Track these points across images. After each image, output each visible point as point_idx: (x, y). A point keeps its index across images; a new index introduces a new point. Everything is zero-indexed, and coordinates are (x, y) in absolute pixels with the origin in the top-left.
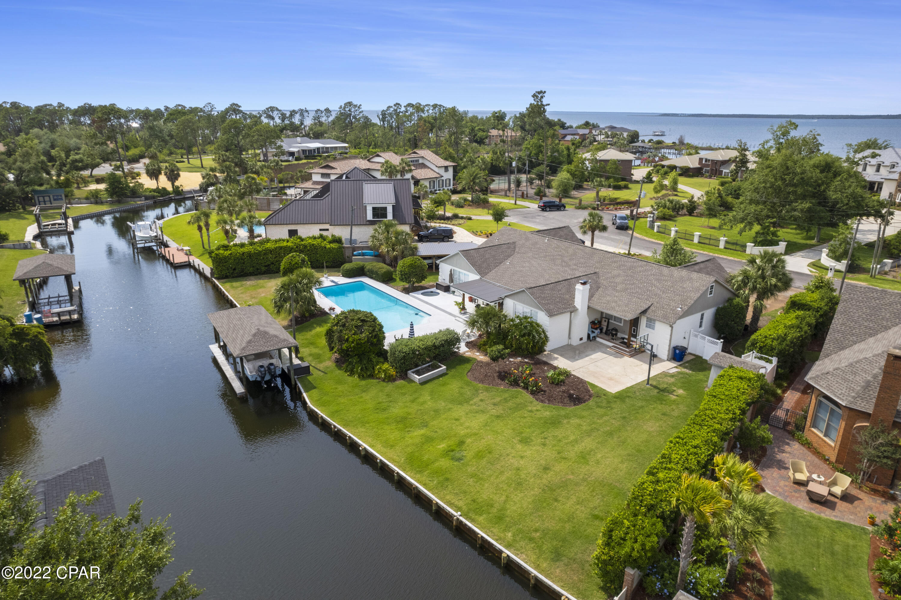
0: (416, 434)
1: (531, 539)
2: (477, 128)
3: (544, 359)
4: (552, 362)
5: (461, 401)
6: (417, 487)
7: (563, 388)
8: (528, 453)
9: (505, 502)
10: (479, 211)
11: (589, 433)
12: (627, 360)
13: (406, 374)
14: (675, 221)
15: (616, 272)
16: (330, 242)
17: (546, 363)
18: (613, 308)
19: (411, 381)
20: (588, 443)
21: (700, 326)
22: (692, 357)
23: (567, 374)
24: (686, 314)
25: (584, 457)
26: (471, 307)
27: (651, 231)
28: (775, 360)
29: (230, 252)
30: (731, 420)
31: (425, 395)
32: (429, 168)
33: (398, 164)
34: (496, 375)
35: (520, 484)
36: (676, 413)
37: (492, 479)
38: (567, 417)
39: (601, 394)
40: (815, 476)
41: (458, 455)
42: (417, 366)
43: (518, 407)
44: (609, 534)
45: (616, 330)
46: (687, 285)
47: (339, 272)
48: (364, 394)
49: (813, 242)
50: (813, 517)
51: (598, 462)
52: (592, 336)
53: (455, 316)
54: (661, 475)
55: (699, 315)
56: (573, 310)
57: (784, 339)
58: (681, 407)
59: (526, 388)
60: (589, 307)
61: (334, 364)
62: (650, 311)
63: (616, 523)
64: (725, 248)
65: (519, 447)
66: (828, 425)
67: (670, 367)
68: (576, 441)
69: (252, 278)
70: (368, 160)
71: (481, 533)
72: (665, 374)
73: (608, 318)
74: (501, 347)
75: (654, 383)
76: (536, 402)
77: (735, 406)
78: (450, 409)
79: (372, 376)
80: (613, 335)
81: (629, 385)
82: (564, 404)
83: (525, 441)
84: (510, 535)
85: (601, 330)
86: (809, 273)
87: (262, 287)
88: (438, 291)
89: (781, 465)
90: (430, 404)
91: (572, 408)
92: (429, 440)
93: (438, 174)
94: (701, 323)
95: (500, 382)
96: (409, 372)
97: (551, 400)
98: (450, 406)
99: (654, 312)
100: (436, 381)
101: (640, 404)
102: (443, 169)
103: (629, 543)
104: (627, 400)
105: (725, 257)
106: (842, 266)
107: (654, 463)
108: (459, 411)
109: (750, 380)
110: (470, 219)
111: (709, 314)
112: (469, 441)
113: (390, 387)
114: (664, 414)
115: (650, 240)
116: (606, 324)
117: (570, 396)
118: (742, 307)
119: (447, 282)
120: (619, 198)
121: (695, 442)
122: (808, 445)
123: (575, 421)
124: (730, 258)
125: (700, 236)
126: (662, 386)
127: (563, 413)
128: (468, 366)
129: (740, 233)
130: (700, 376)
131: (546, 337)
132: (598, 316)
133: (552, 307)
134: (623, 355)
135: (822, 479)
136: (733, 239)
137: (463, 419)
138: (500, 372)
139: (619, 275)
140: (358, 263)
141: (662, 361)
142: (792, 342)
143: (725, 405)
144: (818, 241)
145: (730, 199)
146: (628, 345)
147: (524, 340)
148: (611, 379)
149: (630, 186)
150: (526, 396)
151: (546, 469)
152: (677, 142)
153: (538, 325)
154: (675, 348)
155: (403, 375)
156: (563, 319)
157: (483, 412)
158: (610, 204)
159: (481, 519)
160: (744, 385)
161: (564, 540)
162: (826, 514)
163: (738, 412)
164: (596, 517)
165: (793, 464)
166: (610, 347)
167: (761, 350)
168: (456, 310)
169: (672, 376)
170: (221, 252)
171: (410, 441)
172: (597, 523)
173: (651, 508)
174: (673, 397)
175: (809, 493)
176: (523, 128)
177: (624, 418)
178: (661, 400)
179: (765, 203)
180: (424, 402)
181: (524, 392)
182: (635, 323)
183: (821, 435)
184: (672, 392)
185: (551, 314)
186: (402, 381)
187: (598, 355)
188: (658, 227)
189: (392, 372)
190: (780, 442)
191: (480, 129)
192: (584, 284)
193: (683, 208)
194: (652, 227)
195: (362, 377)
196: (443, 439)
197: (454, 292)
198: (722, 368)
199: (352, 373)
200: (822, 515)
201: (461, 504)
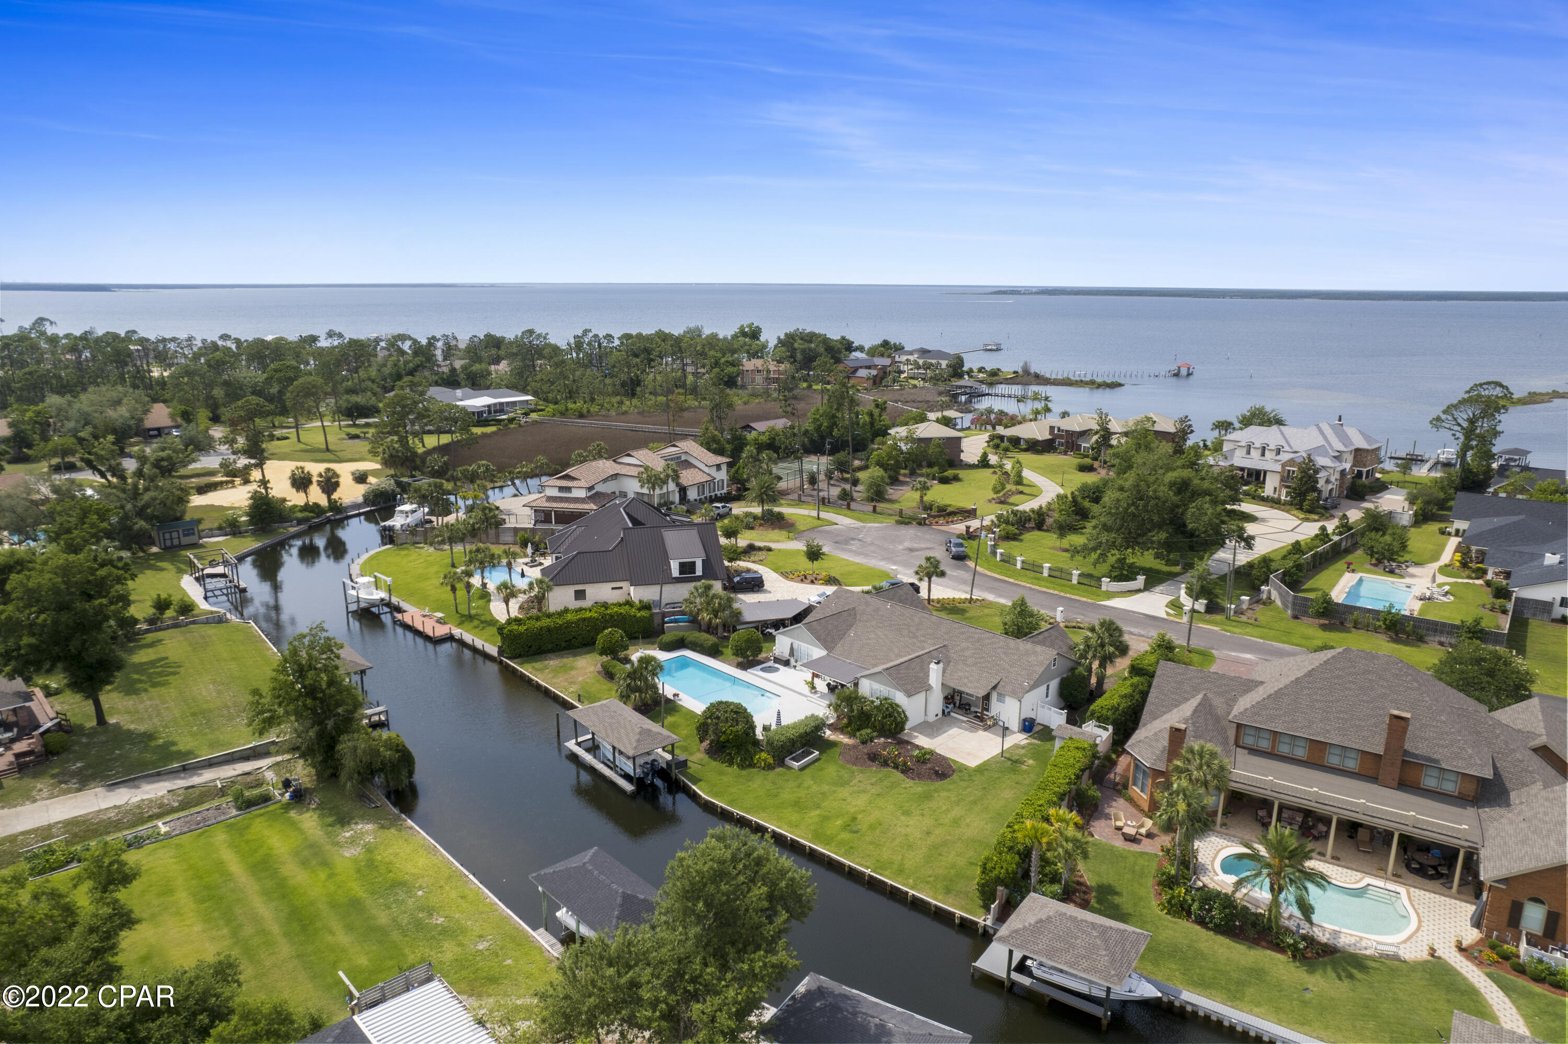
0: (812, 814)
1: (928, 882)
2: (723, 360)
3: (906, 738)
4: (913, 741)
5: (843, 783)
6: (828, 856)
7: (929, 765)
8: (911, 822)
9: (902, 859)
10: (775, 534)
11: (957, 803)
12: (982, 734)
13: (783, 762)
14: (1021, 540)
15: (964, 645)
16: (639, 609)
17: (908, 743)
18: (965, 685)
19: (790, 768)
20: (957, 812)
21: (1047, 696)
22: (1041, 727)
23: (932, 753)
24: (1032, 688)
25: (956, 822)
26: (821, 685)
27: (993, 559)
28: (1110, 728)
29: (525, 628)
30: (1068, 784)
31: (807, 778)
32: (696, 467)
33: (662, 470)
34: (866, 757)
35: (910, 846)
36: (1027, 782)
37: (888, 844)
38: (936, 791)
39: (963, 768)
40: (1129, 822)
41: (855, 829)
42: (791, 754)
43: (893, 786)
44: (984, 866)
45: (969, 705)
46: (1032, 658)
47: (653, 643)
48: (750, 783)
49: (1178, 569)
50: (1124, 850)
51: (968, 825)
52: (946, 711)
53: (806, 696)
54: (1016, 827)
55: (1045, 686)
56: (929, 688)
57: (1117, 709)
58: (1031, 775)
59: (896, 767)
60: (943, 684)
61: (707, 756)
62: (999, 686)
63: (988, 859)
64: (1079, 583)
65: (903, 818)
66: (1143, 783)
67: (1020, 738)
68: (948, 810)
69: (549, 655)
70: (614, 461)
71: (890, 882)
72: (1016, 746)
73: (960, 693)
74: (869, 731)
75: (1008, 756)
76: (908, 780)
77: (1071, 772)
78: (834, 792)
79: (752, 765)
80: (966, 710)
81: (986, 759)
82: (932, 780)
83: (907, 813)
84: (911, 881)
85: (954, 704)
86: (1164, 616)
87: (572, 668)
88: (777, 665)
89: (1108, 817)
90: (815, 788)
91: (939, 784)
92: (825, 819)
93: (709, 475)
94: (1047, 693)
95: (871, 763)
96: (787, 759)
97: (920, 777)
98: (834, 788)
99: (1004, 687)
100: (812, 766)
101: (997, 776)
102: (715, 468)
103: (998, 869)
104: (985, 772)
105: (1077, 598)
106: (1201, 605)
107: (1011, 819)
108: (844, 792)
109: (1084, 749)
110: (770, 550)
111: (1054, 684)
112: (860, 817)
113: (771, 775)
114: (1017, 783)
115: (993, 575)
116: (958, 698)
117: (936, 773)
118: (1084, 676)
119: (786, 654)
120: (950, 506)
121: (1040, 802)
122: (1131, 801)
123: (944, 794)
124: (1084, 599)
125: (1050, 569)
126: (1014, 758)
127: (932, 788)
128: (837, 750)
129: (1095, 565)
130: (1048, 745)
131: (905, 716)
132: (951, 691)
133: (909, 687)
134: (977, 729)
135: (1134, 823)
136: (1089, 569)
137: (849, 800)
138: (868, 754)
139: (968, 648)
140: (677, 633)
141: (1014, 733)
142: (1123, 712)
143: (1064, 772)
144: (1184, 568)
145: (1087, 504)
146: (981, 719)
147: (888, 721)
148: (969, 754)
149: (962, 473)
150: (897, 775)
151: (928, 833)
152: (1020, 370)
153: (898, 706)
154: (1025, 720)
155: (781, 763)
156: (920, 698)
157: (864, 791)
158: (939, 516)
159: (887, 873)
160: (1079, 754)
161: (951, 880)
162: (1134, 847)
163: (1073, 777)
164: (972, 864)
165: (1115, 815)
166: (964, 722)
167: (1099, 719)
168: (806, 690)
169: (1023, 747)
170: (516, 627)
171: (810, 821)
172: (973, 867)
173: (1011, 849)
174: (1024, 767)
175: (1124, 834)
176: (792, 358)
177: (984, 788)
178: (1014, 771)
179: (1118, 530)
180: (809, 788)
181: (895, 771)
182: (987, 698)
183: (1139, 791)
184: (1023, 763)
185: (909, 695)
186: (781, 769)
187: (954, 731)
188: (1001, 554)
189: (771, 760)
190: (1109, 799)
191: (727, 362)
192: (938, 663)
193: (1030, 520)
194: (994, 553)
195: (742, 766)
196: (838, 817)
197: (795, 667)
198: (1064, 739)
199: (731, 763)
200: (1132, 849)
201: (868, 864)
